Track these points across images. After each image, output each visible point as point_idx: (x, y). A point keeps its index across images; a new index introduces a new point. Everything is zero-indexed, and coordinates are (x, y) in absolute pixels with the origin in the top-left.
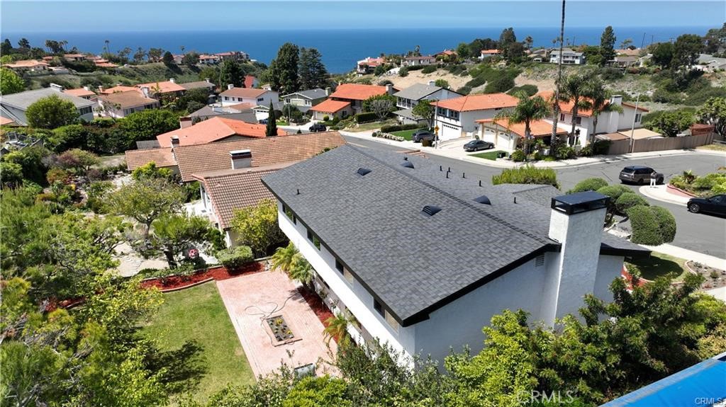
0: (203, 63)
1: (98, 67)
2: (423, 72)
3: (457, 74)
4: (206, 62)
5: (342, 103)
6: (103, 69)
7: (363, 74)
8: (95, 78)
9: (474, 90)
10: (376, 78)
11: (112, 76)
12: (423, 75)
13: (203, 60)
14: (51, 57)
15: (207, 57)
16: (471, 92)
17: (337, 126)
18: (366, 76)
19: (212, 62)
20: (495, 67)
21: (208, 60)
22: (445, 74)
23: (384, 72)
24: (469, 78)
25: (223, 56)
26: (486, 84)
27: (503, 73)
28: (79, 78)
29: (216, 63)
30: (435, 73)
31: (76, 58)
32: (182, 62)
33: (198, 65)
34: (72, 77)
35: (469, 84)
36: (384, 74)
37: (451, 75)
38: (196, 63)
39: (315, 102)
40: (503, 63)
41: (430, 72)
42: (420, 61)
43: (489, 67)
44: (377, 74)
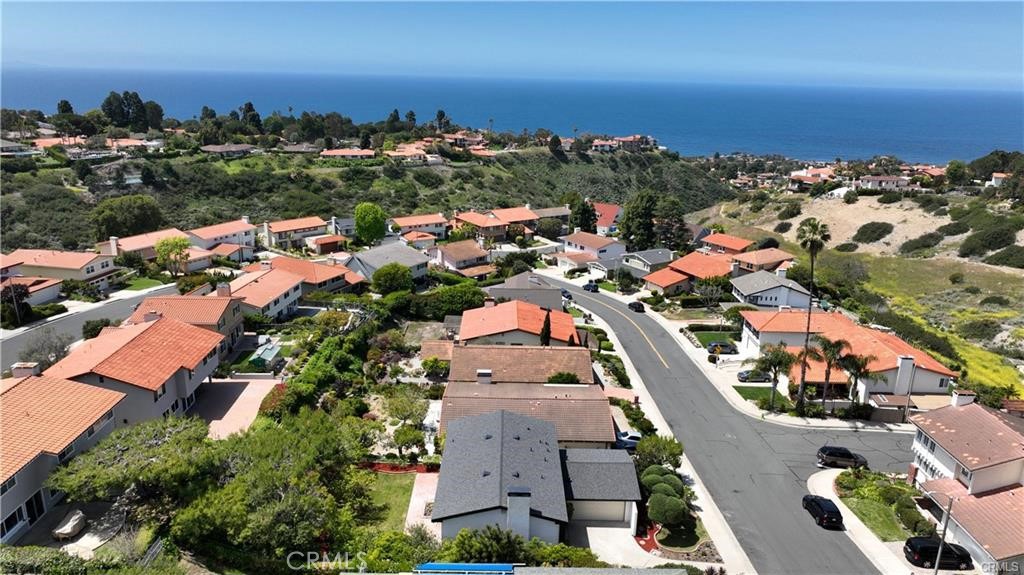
0: (596, 150)
1: (475, 155)
2: (879, 201)
3: (929, 211)
4: (599, 148)
5: (680, 275)
6: (478, 158)
7: (794, 192)
8: (467, 171)
9: (949, 240)
10: (810, 199)
11: (486, 167)
12: (877, 205)
13: (596, 146)
14: (430, 139)
15: (603, 143)
16: (942, 242)
17: (658, 306)
18: (797, 195)
19: (607, 148)
20: (992, 208)
21: (602, 146)
22: (911, 209)
23: (824, 193)
24: (947, 220)
25: (624, 142)
26: (969, 233)
27: (1001, 220)
28: (451, 170)
29: (612, 150)
30: (898, 204)
31: (456, 139)
32: (571, 148)
33: (589, 153)
34: (444, 168)
35: (941, 229)
36: (823, 196)
37: (921, 211)
38: (587, 150)
39: (654, 268)
40: (1007, 204)
41: (890, 202)
42: (880, 182)
43: (984, 206)
44: (812, 195)
